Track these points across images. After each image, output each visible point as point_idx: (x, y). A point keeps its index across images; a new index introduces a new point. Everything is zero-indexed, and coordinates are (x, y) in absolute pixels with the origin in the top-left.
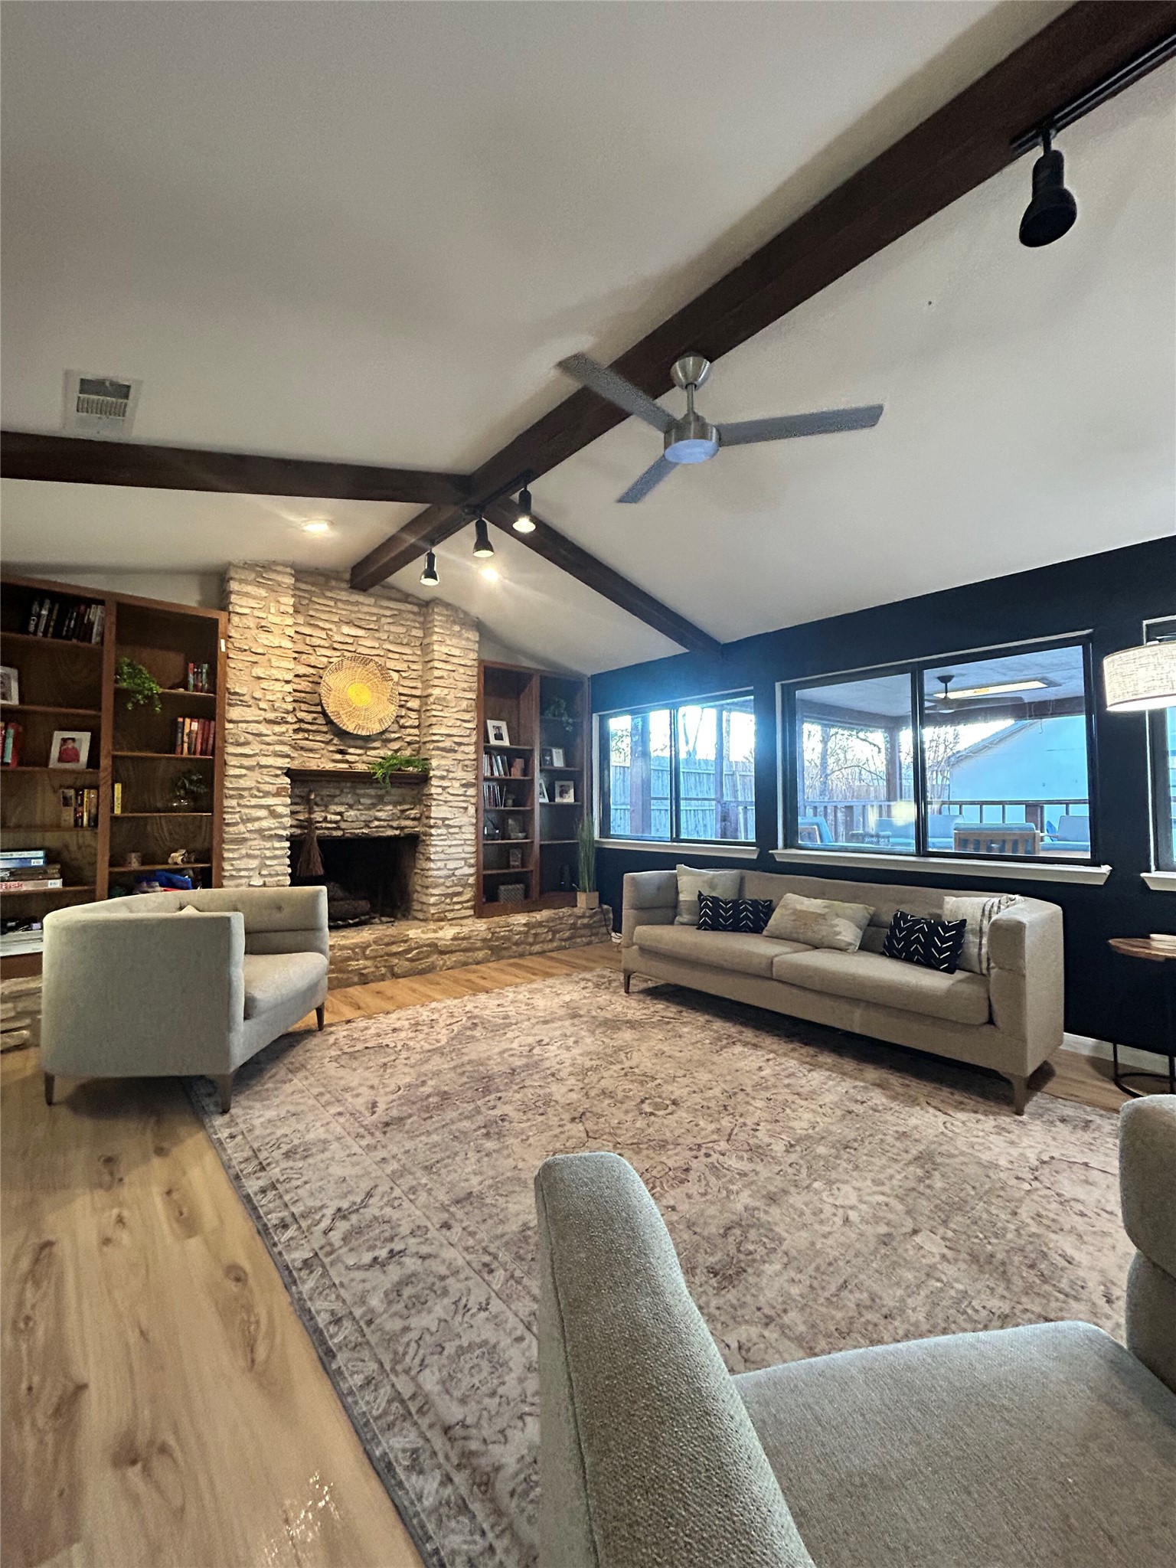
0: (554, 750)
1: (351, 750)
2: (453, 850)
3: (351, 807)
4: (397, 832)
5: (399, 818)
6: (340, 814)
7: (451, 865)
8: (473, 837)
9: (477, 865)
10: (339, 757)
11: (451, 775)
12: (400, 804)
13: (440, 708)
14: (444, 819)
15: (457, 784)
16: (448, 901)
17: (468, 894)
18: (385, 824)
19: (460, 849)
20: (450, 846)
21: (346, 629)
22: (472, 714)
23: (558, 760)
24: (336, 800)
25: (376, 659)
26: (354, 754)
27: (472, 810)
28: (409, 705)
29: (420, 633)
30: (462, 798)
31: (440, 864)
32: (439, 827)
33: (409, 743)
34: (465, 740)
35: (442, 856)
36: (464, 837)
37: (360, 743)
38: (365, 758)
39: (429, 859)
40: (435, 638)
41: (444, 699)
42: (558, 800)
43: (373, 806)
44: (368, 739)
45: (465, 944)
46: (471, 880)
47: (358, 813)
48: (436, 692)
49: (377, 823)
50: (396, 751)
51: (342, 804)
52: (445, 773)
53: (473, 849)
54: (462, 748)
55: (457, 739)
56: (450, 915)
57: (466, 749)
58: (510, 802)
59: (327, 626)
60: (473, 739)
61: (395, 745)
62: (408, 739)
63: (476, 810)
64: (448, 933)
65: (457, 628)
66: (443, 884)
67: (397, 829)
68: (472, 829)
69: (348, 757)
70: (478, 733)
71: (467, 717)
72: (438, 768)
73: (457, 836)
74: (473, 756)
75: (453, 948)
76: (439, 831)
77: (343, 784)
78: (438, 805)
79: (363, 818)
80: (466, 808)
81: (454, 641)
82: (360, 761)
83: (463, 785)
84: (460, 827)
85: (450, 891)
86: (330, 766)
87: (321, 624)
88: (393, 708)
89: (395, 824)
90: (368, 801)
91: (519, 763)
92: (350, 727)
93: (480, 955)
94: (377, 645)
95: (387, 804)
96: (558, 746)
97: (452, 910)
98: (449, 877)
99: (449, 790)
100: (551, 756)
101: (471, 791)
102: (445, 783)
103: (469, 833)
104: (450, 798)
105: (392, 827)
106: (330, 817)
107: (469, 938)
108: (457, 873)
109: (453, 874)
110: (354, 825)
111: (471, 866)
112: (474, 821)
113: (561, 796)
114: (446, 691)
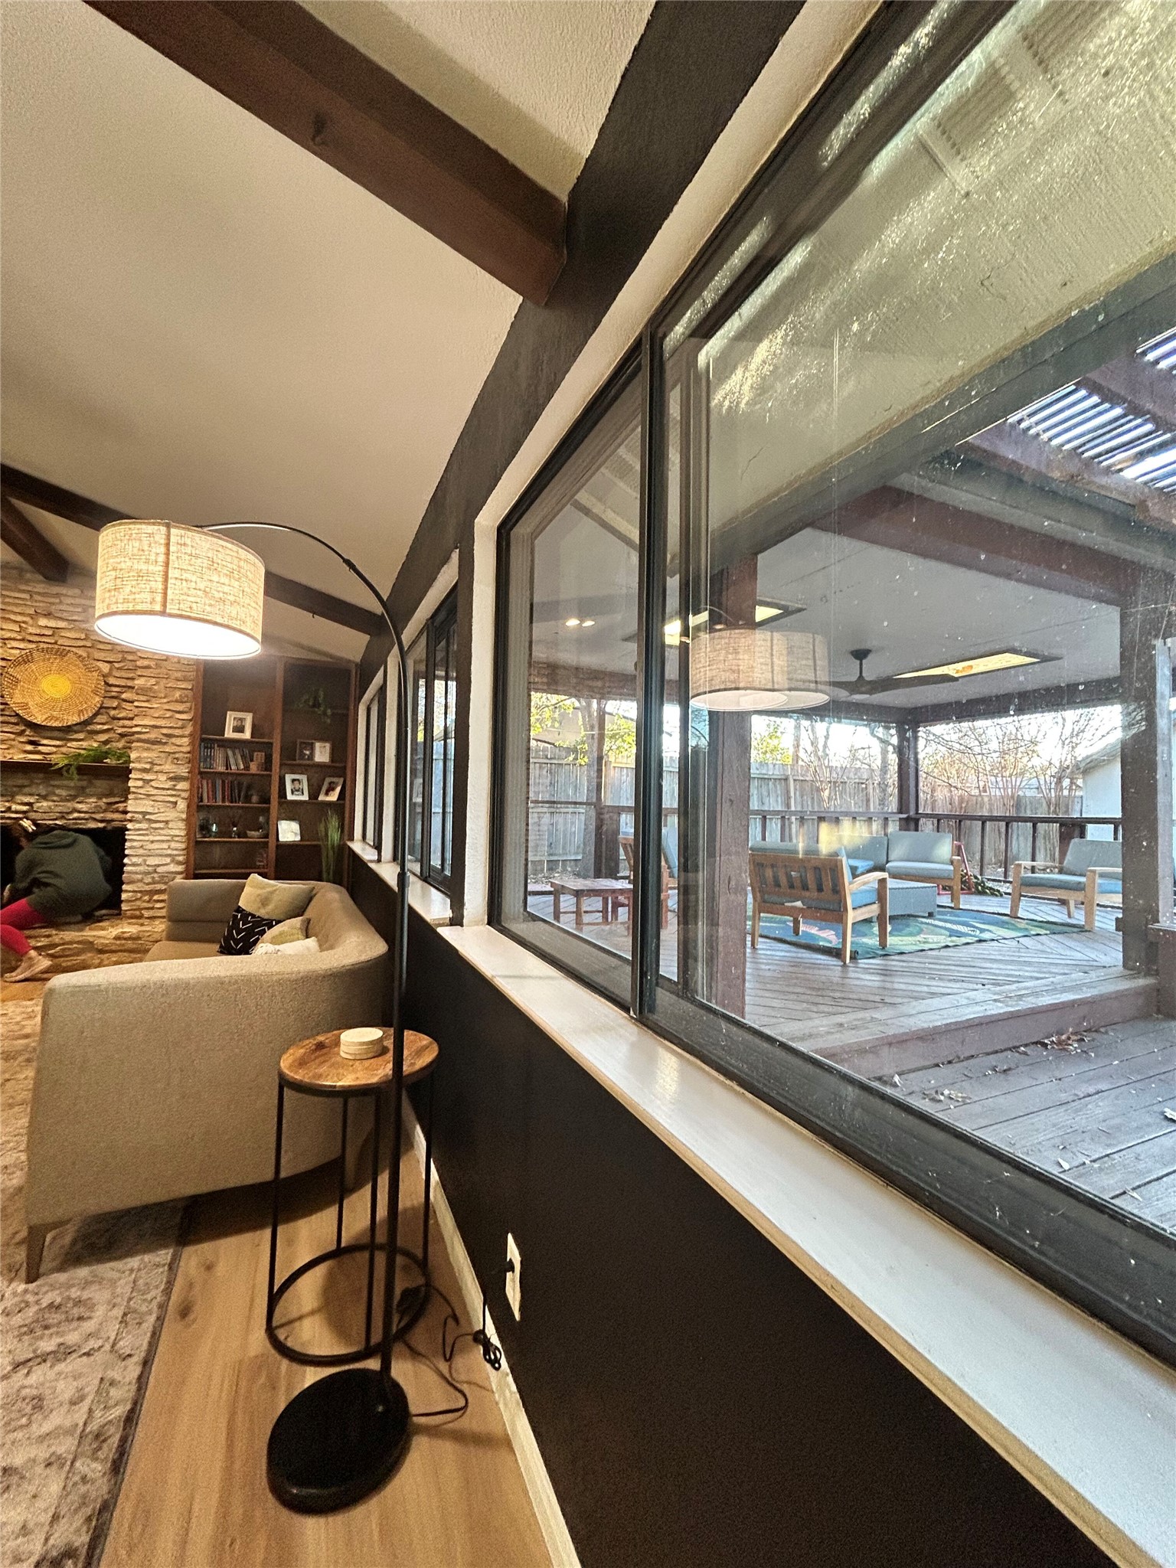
0: (318, 745)
1: (45, 742)
2: (155, 846)
3: (45, 798)
4: (101, 825)
5: (105, 811)
6: (30, 804)
7: (152, 861)
8: (183, 833)
9: (186, 863)
10: (29, 748)
11: (157, 768)
12: (107, 796)
13: (145, 698)
14: (144, 814)
15: (163, 778)
16: (146, 898)
18: (87, 816)
19: (165, 846)
20: (152, 842)
21: (43, 622)
22: (188, 705)
23: (322, 754)
24: (26, 790)
25: (80, 652)
26: (48, 745)
27: (182, 805)
30: (169, 792)
31: (134, 860)
32: (139, 822)
34: (177, 732)
35: (141, 851)
36: (172, 832)
37: (56, 734)
38: (64, 750)
41: (151, 689)
42: (322, 798)
43: (73, 798)
44: (68, 729)
47: (51, 803)
49: (76, 815)
50: (106, 743)
51: (31, 795)
52: (148, 766)
53: (183, 846)
54: (173, 740)
55: (165, 731)
56: (146, 914)
57: (178, 741)
58: (255, 798)
59: (19, 618)
60: (188, 731)
61: (103, 737)
63: (188, 807)
66: (141, 881)
67: (101, 821)
68: (182, 825)
69: (40, 748)
70: (194, 726)
71: (180, 707)
72: (139, 760)
73: (161, 832)
74: (188, 749)
76: (138, 826)
77: (35, 775)
78: (136, 799)
79: (59, 809)
80: (176, 803)
82: (53, 751)
83: (171, 779)
84: (167, 822)
85: (147, 888)
86: (18, 757)
87: (13, 617)
88: (97, 699)
89: (98, 816)
90: (64, 793)
91: (259, 756)
92: (39, 719)
94: (83, 636)
95: (92, 796)
96: (322, 739)
97: (152, 908)
98: (149, 873)
99: (153, 783)
100: (312, 749)
101: (183, 785)
102: (147, 777)
103: (179, 829)
104: (155, 792)
105: (95, 820)
106: (14, 807)
108: (159, 870)
109: (155, 871)
110: (45, 816)
111: (179, 863)
112: (184, 816)
113: (327, 794)
114: (153, 681)
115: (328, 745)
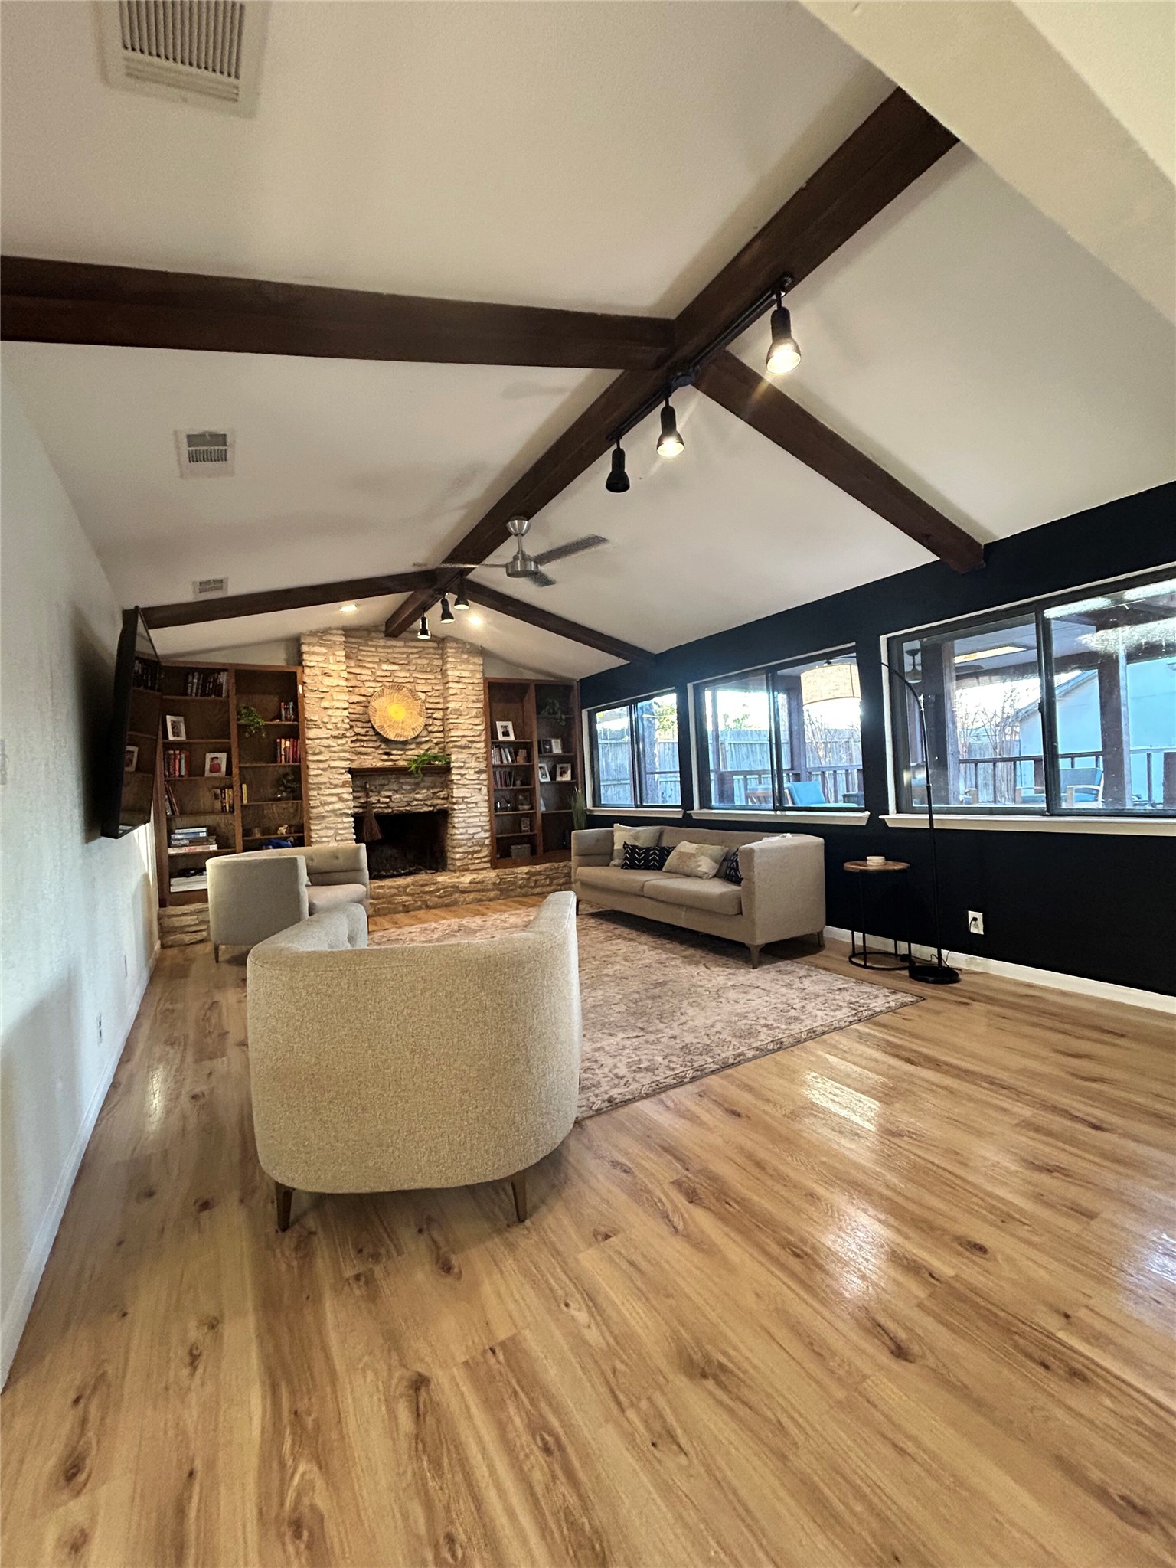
0: (553, 741)
1: (394, 752)
2: (471, 820)
3: (396, 792)
4: (431, 809)
5: (432, 798)
6: (389, 797)
7: (471, 831)
8: (487, 810)
9: (491, 830)
10: (386, 757)
11: (467, 765)
12: (432, 788)
13: (456, 716)
14: (463, 798)
15: (472, 772)
16: (470, 857)
17: (485, 852)
18: (422, 803)
19: (477, 819)
20: (469, 817)
21: (385, 667)
22: (481, 719)
23: (557, 748)
24: (386, 787)
25: (408, 685)
26: (396, 755)
27: (485, 790)
28: (435, 716)
29: (439, 662)
30: (476, 782)
31: (461, 831)
32: (460, 804)
33: (436, 744)
34: (477, 739)
35: (464, 825)
36: (480, 810)
37: (400, 746)
38: (404, 757)
39: (454, 827)
40: (449, 666)
41: (458, 710)
42: (559, 779)
43: (413, 790)
44: (405, 743)
45: (479, 886)
46: (487, 842)
47: (402, 796)
48: (451, 705)
49: (415, 803)
50: (427, 750)
51: (390, 790)
52: (462, 764)
53: (488, 819)
54: (475, 745)
55: (470, 739)
56: (471, 867)
57: (478, 745)
58: (518, 783)
59: (371, 665)
60: (483, 737)
61: (426, 746)
62: (435, 741)
63: (488, 791)
64: (466, 879)
65: (465, 656)
66: (465, 845)
67: (430, 806)
68: (486, 804)
69: (392, 757)
70: (486, 733)
71: (477, 721)
72: (457, 761)
73: (475, 810)
74: (484, 750)
75: (471, 889)
76: (461, 807)
77: (390, 776)
78: (457, 788)
79: (405, 799)
80: (480, 789)
81: (464, 666)
82: (400, 759)
83: (477, 772)
84: (476, 803)
85: (471, 849)
86: (380, 764)
87: (367, 665)
88: (422, 719)
89: (429, 803)
90: (409, 787)
91: (522, 753)
92: (392, 737)
93: (492, 894)
94: (408, 675)
95: (423, 788)
96: (556, 737)
97: (474, 864)
98: (470, 839)
99: (466, 776)
100: (551, 745)
101: (484, 776)
102: (463, 772)
103: (484, 807)
104: (468, 782)
105: (427, 805)
106: (382, 800)
107: (483, 882)
108: (475, 836)
109: (473, 838)
110: (399, 805)
111: (486, 831)
112: (487, 798)
113: (561, 775)
114: (460, 704)
115: (559, 741)
